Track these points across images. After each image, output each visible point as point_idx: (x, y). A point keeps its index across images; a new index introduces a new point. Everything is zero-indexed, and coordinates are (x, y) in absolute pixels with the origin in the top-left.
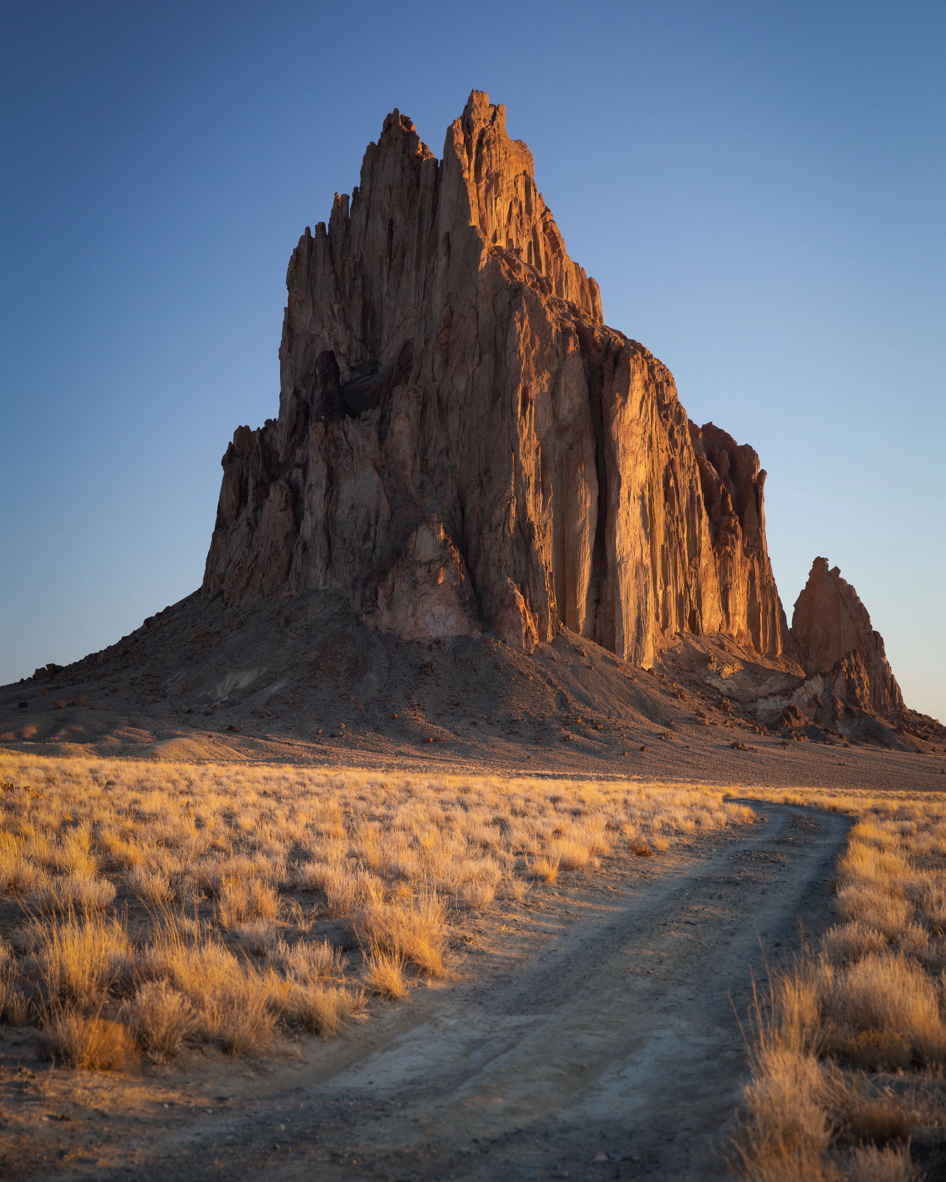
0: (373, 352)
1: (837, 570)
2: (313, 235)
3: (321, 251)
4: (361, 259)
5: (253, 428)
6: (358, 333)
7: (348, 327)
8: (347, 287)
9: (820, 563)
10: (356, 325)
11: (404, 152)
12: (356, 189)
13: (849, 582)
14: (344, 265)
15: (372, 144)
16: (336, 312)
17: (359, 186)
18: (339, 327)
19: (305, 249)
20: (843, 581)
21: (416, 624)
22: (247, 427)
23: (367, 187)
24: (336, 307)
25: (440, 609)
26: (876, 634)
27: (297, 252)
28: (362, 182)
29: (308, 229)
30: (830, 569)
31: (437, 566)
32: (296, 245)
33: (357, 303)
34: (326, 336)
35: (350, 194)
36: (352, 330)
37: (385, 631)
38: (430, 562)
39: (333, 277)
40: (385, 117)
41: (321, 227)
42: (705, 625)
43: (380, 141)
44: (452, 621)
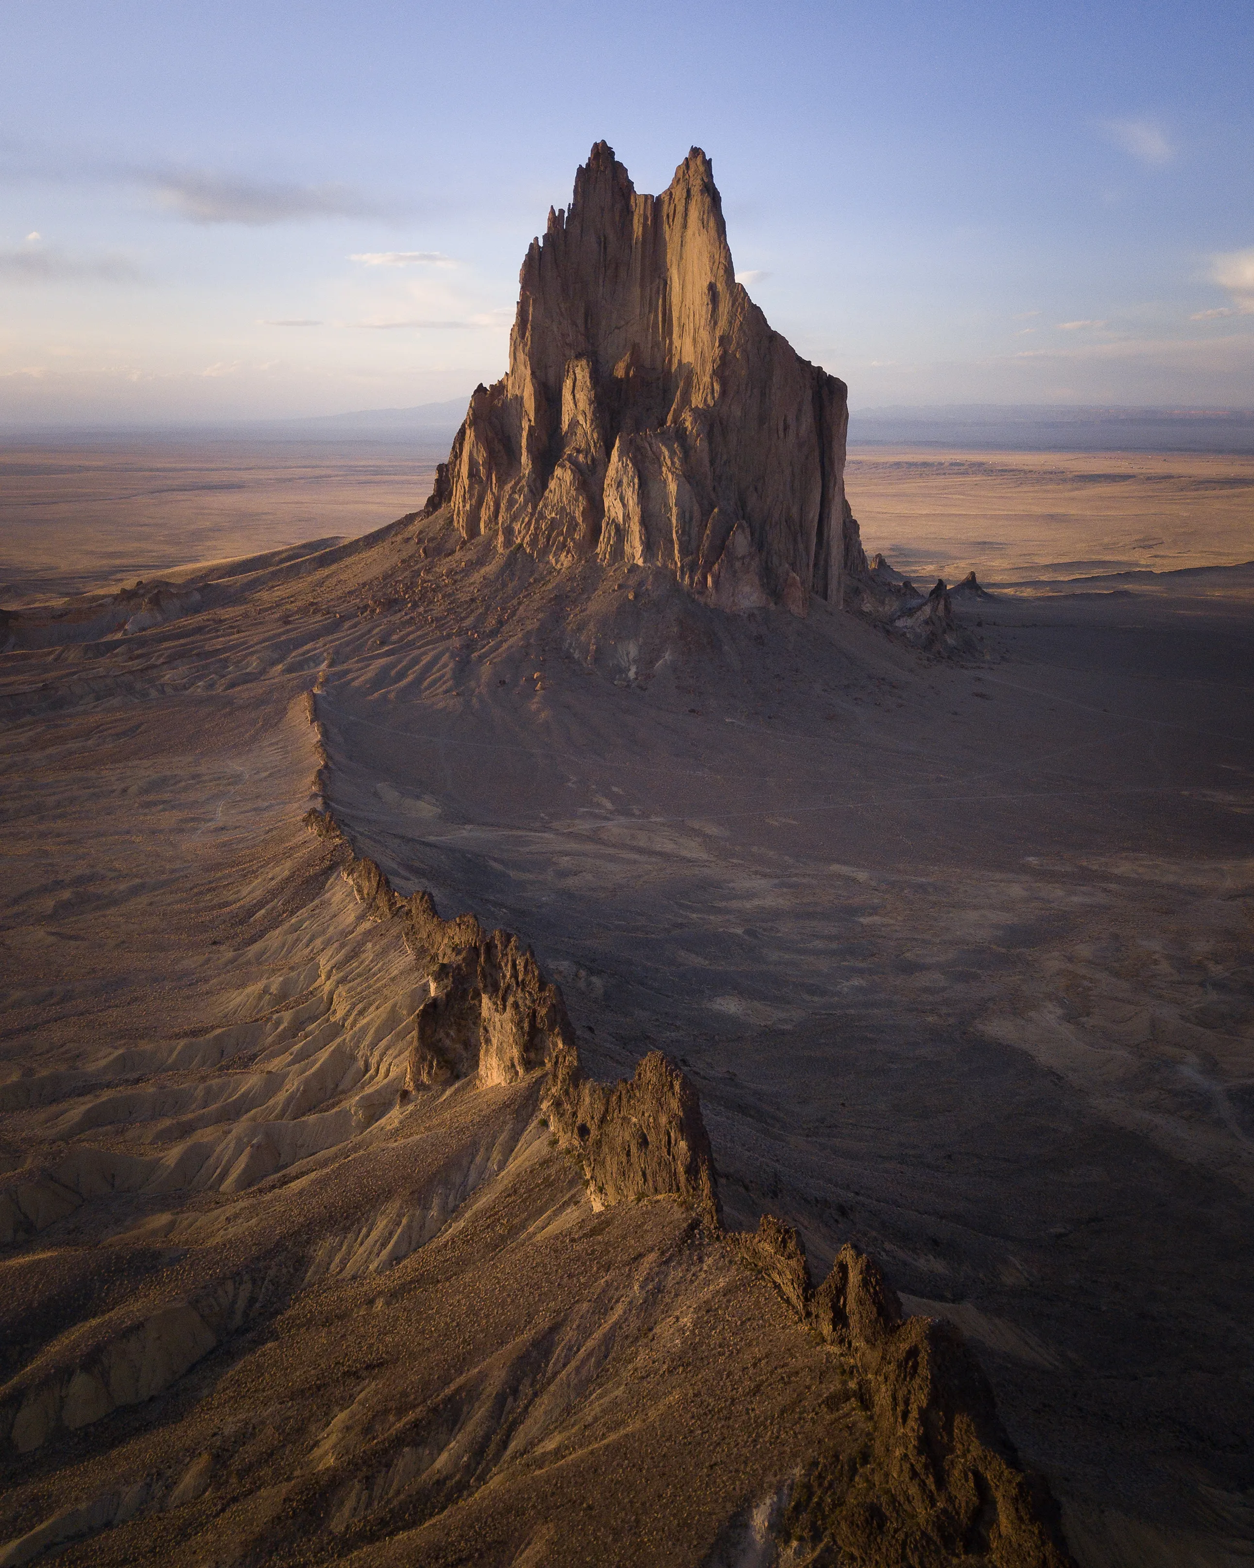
0: (593, 344)
2: (541, 244)
3: (547, 257)
6: (582, 329)
7: (574, 324)
8: (571, 291)
10: (580, 322)
11: (613, 180)
12: (569, 205)
14: (566, 270)
16: (563, 310)
17: (572, 202)
18: (567, 323)
19: (534, 255)
21: (734, 601)
23: (580, 203)
24: (562, 305)
25: (749, 588)
27: (529, 255)
28: (575, 199)
29: (536, 239)
31: (748, 560)
32: (527, 251)
33: (580, 304)
34: (555, 329)
36: (577, 326)
37: (712, 607)
39: (559, 280)
41: (545, 237)
43: (588, 165)
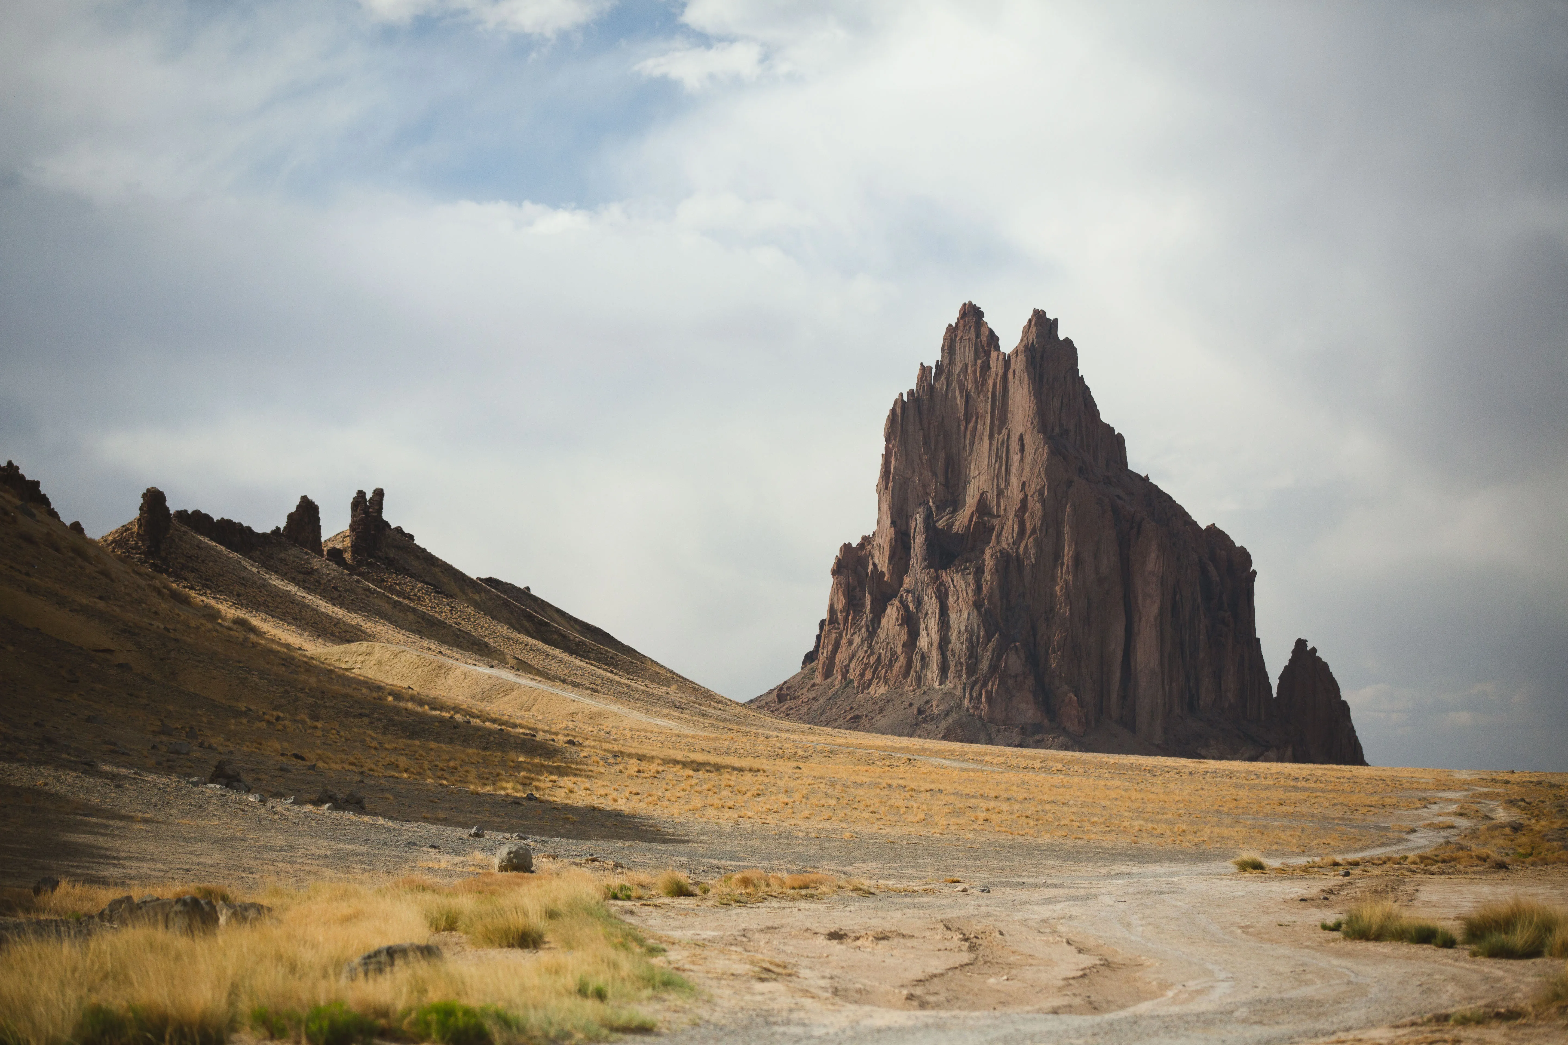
0: (953, 494)
1: (1314, 650)
2: (905, 399)
3: (911, 412)
4: (943, 418)
5: (854, 545)
6: (942, 479)
7: (934, 474)
8: (933, 443)
9: (1301, 644)
10: (940, 473)
11: (977, 338)
12: (938, 361)
13: (1324, 660)
14: (929, 423)
15: (950, 325)
16: (924, 462)
17: (940, 359)
18: (927, 474)
19: (899, 411)
20: (1319, 659)
22: (850, 544)
23: (947, 361)
25: (1022, 706)
26: (1345, 703)
27: (893, 411)
28: (943, 357)
29: (901, 395)
30: (1308, 649)
31: (1021, 678)
32: (891, 406)
33: (942, 455)
34: (916, 480)
35: (933, 366)
36: (937, 477)
37: (986, 720)
38: (1016, 676)
39: (921, 433)
40: (960, 306)
41: (911, 393)
42: (1202, 703)
43: (957, 324)
44: (1030, 714)
